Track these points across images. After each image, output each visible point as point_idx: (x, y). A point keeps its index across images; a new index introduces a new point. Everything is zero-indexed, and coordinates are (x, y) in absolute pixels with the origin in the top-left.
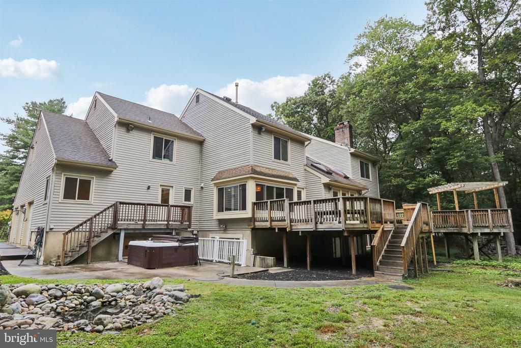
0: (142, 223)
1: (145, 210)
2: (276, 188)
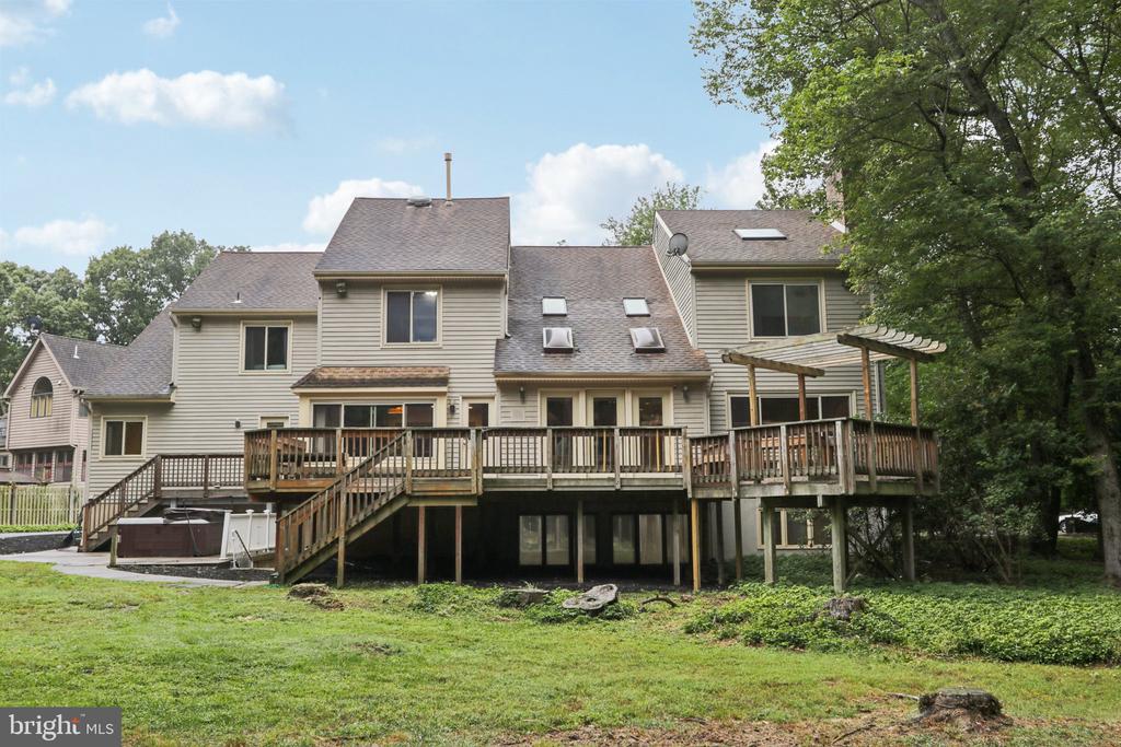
0: (202, 488)
1: (207, 466)
2: (378, 407)
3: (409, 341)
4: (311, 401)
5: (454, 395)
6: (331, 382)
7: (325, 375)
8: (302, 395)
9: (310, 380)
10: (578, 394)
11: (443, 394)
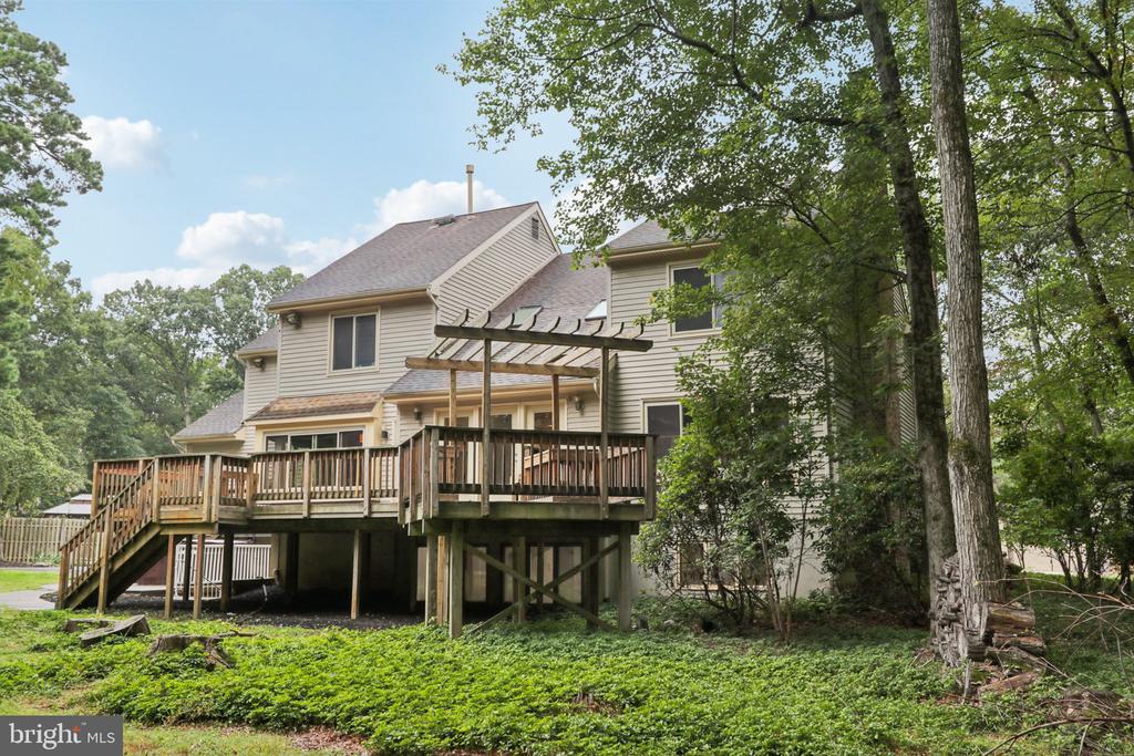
2: (318, 436)
3: (350, 367)
4: (264, 433)
5: (388, 420)
6: (280, 414)
7: (277, 407)
8: (258, 427)
9: (265, 413)
10: (516, 408)
11: (370, 420)
